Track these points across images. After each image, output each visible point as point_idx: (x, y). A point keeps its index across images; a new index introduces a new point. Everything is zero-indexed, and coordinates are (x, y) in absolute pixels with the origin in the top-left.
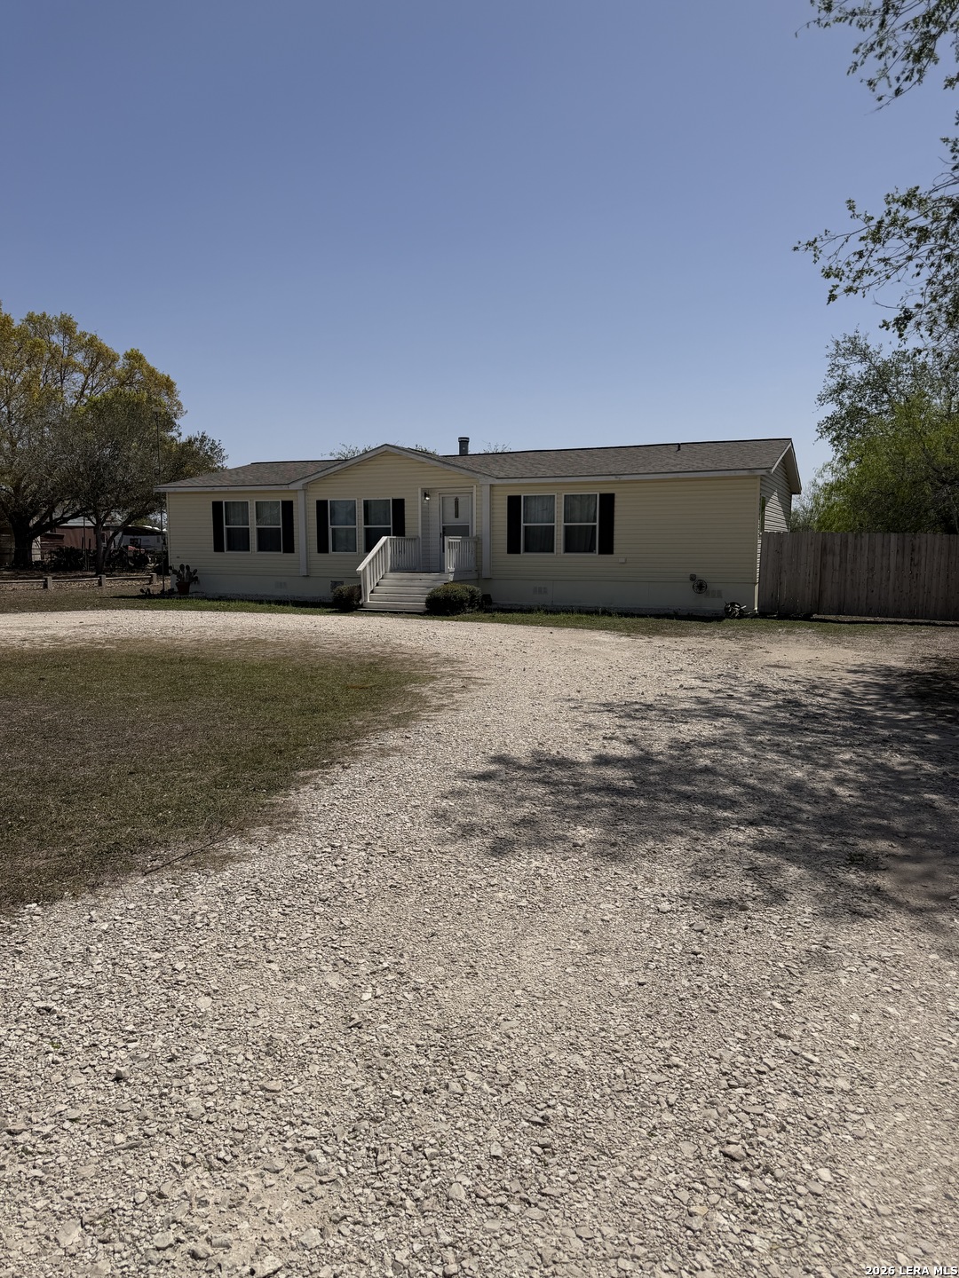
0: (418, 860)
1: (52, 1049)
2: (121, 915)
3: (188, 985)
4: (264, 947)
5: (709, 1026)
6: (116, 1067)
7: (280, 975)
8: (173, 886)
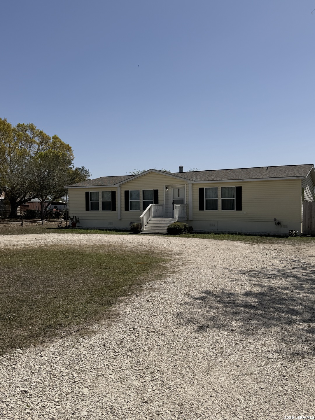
0: (168, 335)
1: (27, 408)
2: (52, 354)
3: (79, 383)
4: (108, 368)
5: (292, 407)
6: (52, 416)
7: (115, 380)
8: (72, 343)
